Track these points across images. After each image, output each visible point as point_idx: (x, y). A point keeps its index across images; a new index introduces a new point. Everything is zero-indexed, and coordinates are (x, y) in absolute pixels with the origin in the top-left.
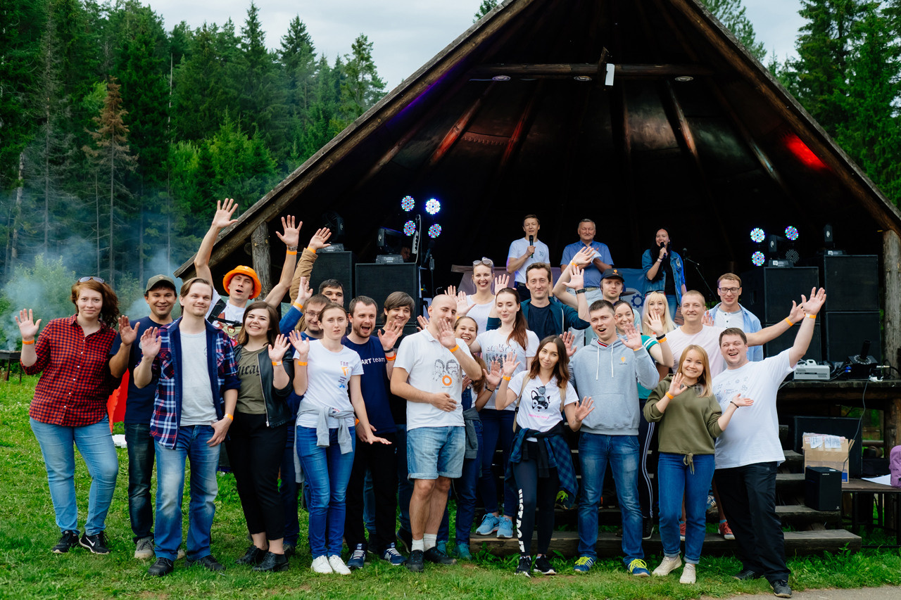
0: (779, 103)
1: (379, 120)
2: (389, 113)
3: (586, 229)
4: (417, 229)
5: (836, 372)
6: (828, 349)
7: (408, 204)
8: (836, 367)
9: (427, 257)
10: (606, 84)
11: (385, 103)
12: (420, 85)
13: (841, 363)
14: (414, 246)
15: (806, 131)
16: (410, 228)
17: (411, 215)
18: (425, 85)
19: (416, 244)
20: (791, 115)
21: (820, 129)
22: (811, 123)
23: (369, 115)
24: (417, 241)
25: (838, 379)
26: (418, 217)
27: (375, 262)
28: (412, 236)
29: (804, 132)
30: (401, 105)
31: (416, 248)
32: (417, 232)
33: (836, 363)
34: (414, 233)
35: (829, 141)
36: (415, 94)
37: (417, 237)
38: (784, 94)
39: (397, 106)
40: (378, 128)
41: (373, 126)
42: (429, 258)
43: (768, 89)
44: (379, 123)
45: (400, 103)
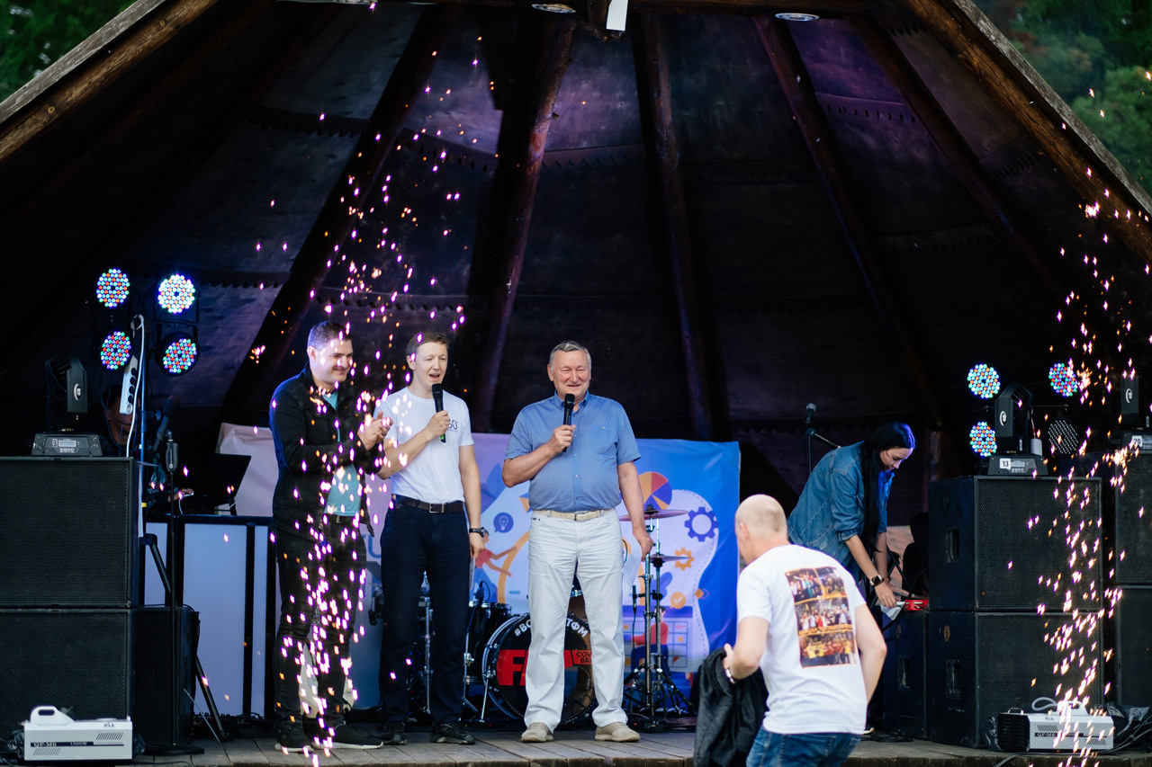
0: (1010, 92)
1: (51, 110)
2: (77, 92)
3: (569, 369)
4: (134, 351)
5: (1130, 732)
6: (1119, 673)
7: (113, 288)
8: (1131, 718)
9: (159, 436)
10: (609, 26)
11: (67, 71)
12: (154, 29)
13: (1144, 710)
14: (125, 394)
15: (1073, 159)
16: (115, 350)
17: (120, 318)
18: (167, 28)
19: (132, 390)
20: (1039, 119)
21: (1106, 156)
22: (1086, 141)
23: (27, 98)
24: (133, 381)
25: (1135, 747)
26: (138, 322)
27: (28, 451)
28: (122, 370)
29: (1070, 162)
30: (106, 75)
31: (131, 400)
32: (134, 360)
33: (1132, 710)
34: (127, 363)
35: (1126, 184)
36: (140, 48)
37: (135, 372)
38: (1023, 72)
39: (95, 78)
40: (47, 127)
41: (36, 122)
42: (166, 439)
43: (985, 57)
44: (51, 116)
45: (104, 70)
